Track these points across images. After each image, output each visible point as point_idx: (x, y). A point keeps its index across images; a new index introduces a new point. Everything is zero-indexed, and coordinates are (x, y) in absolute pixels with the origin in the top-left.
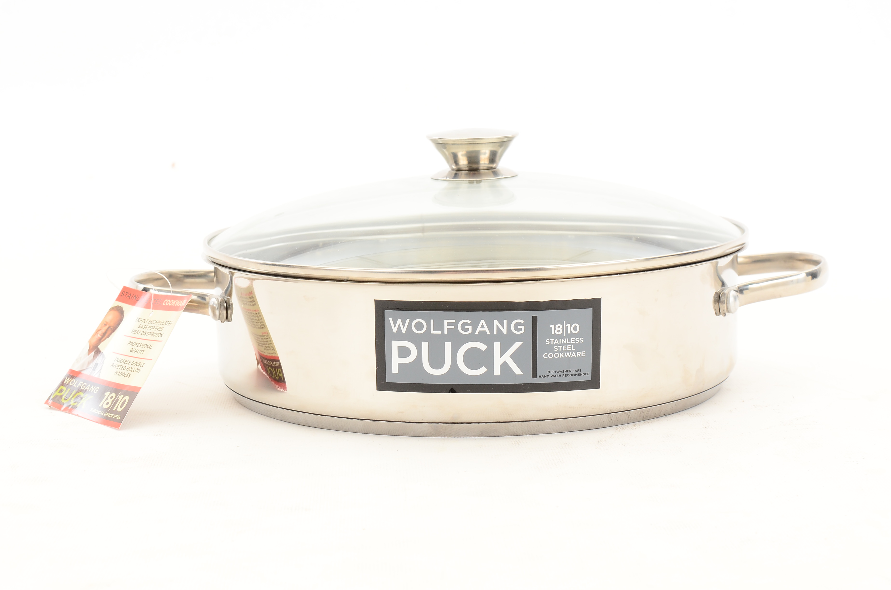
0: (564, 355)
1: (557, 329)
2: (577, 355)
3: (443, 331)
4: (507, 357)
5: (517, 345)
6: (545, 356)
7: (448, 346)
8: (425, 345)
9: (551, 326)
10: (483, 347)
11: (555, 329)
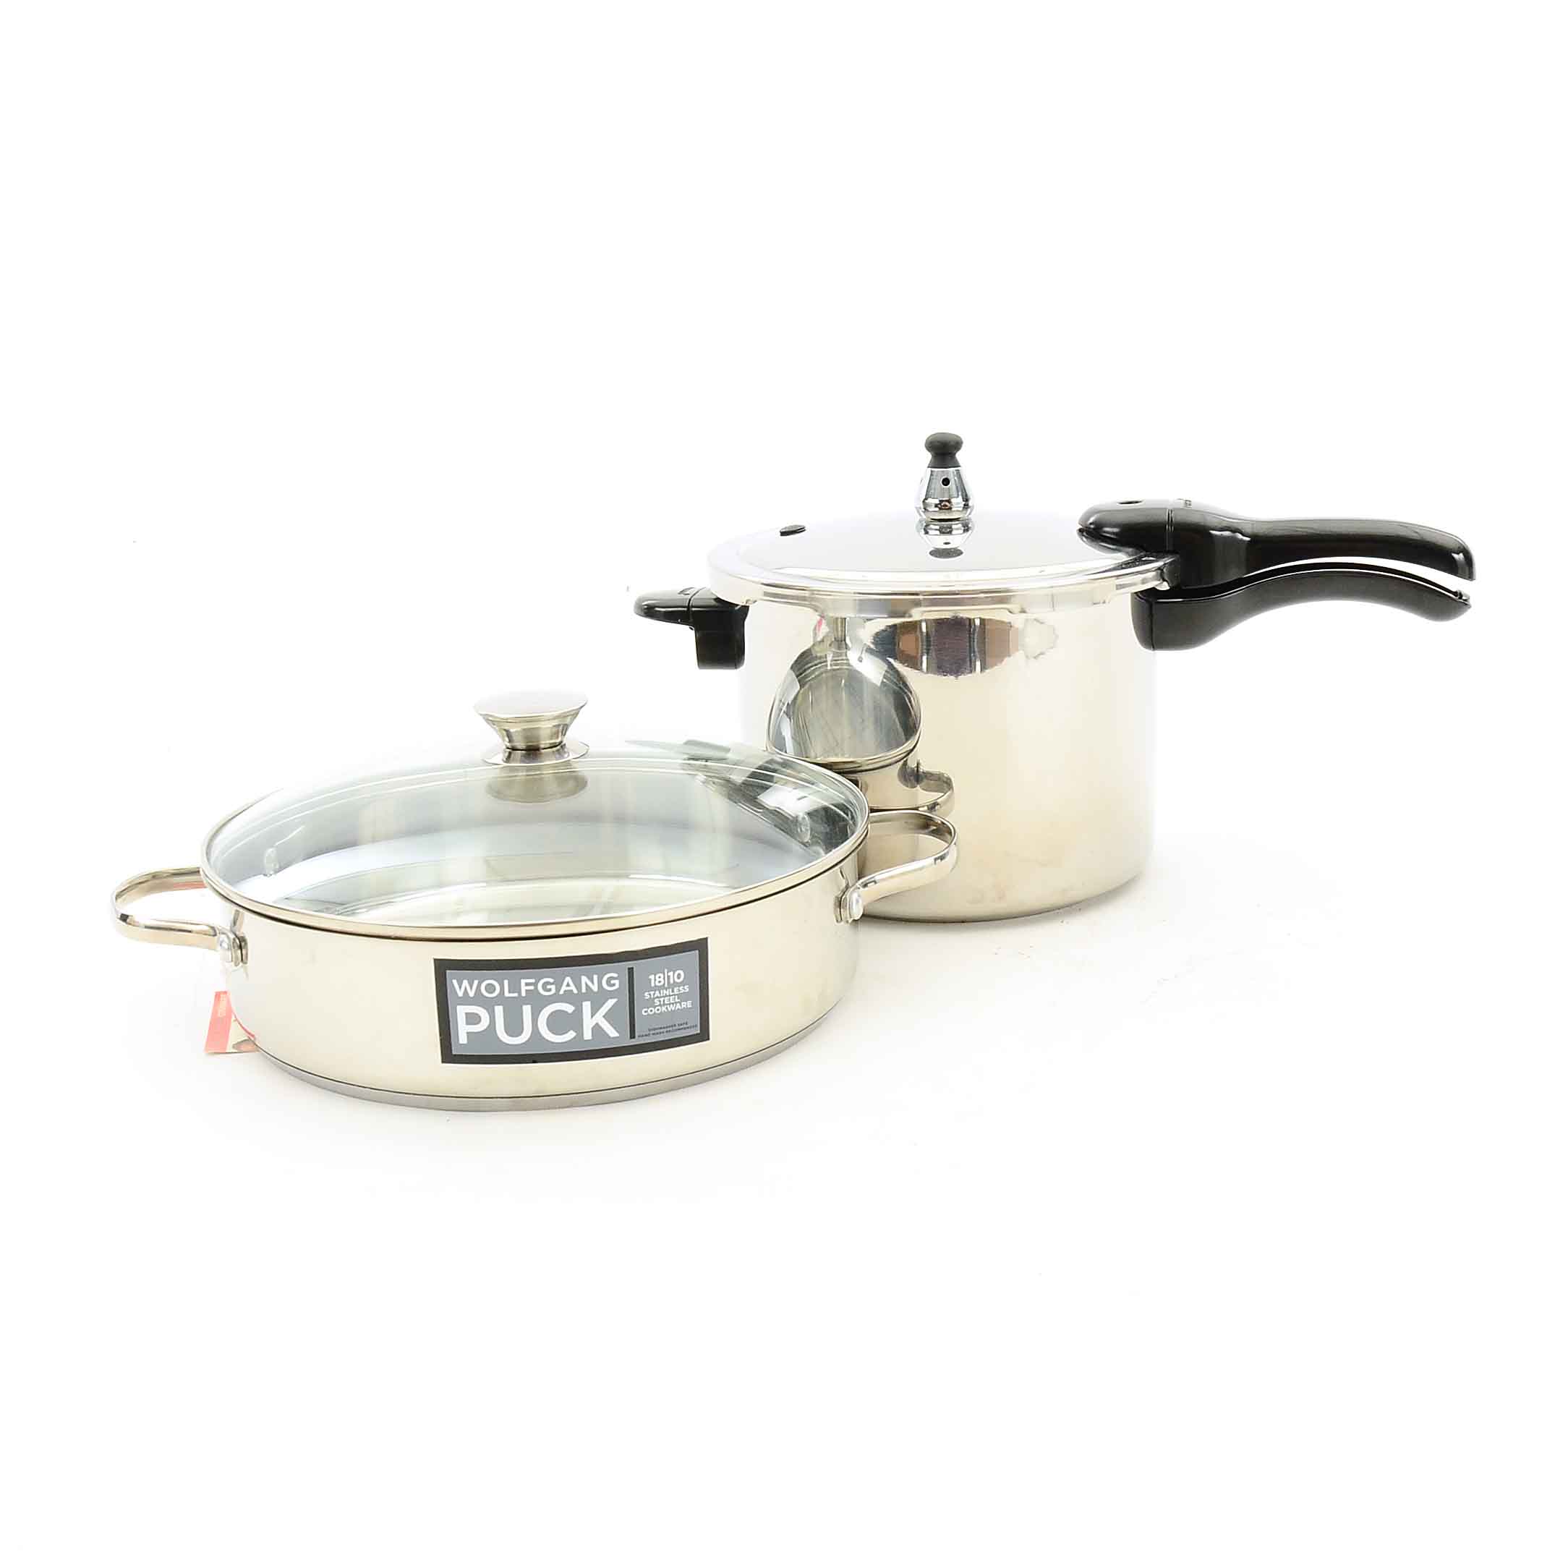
0: (667, 1008)
1: (658, 980)
2: (683, 1006)
3: (520, 992)
4: (599, 1018)
5: (611, 1003)
6: (646, 1012)
7: (527, 1009)
8: (499, 1010)
9: (650, 977)
10: (569, 1008)
11: (655, 980)
